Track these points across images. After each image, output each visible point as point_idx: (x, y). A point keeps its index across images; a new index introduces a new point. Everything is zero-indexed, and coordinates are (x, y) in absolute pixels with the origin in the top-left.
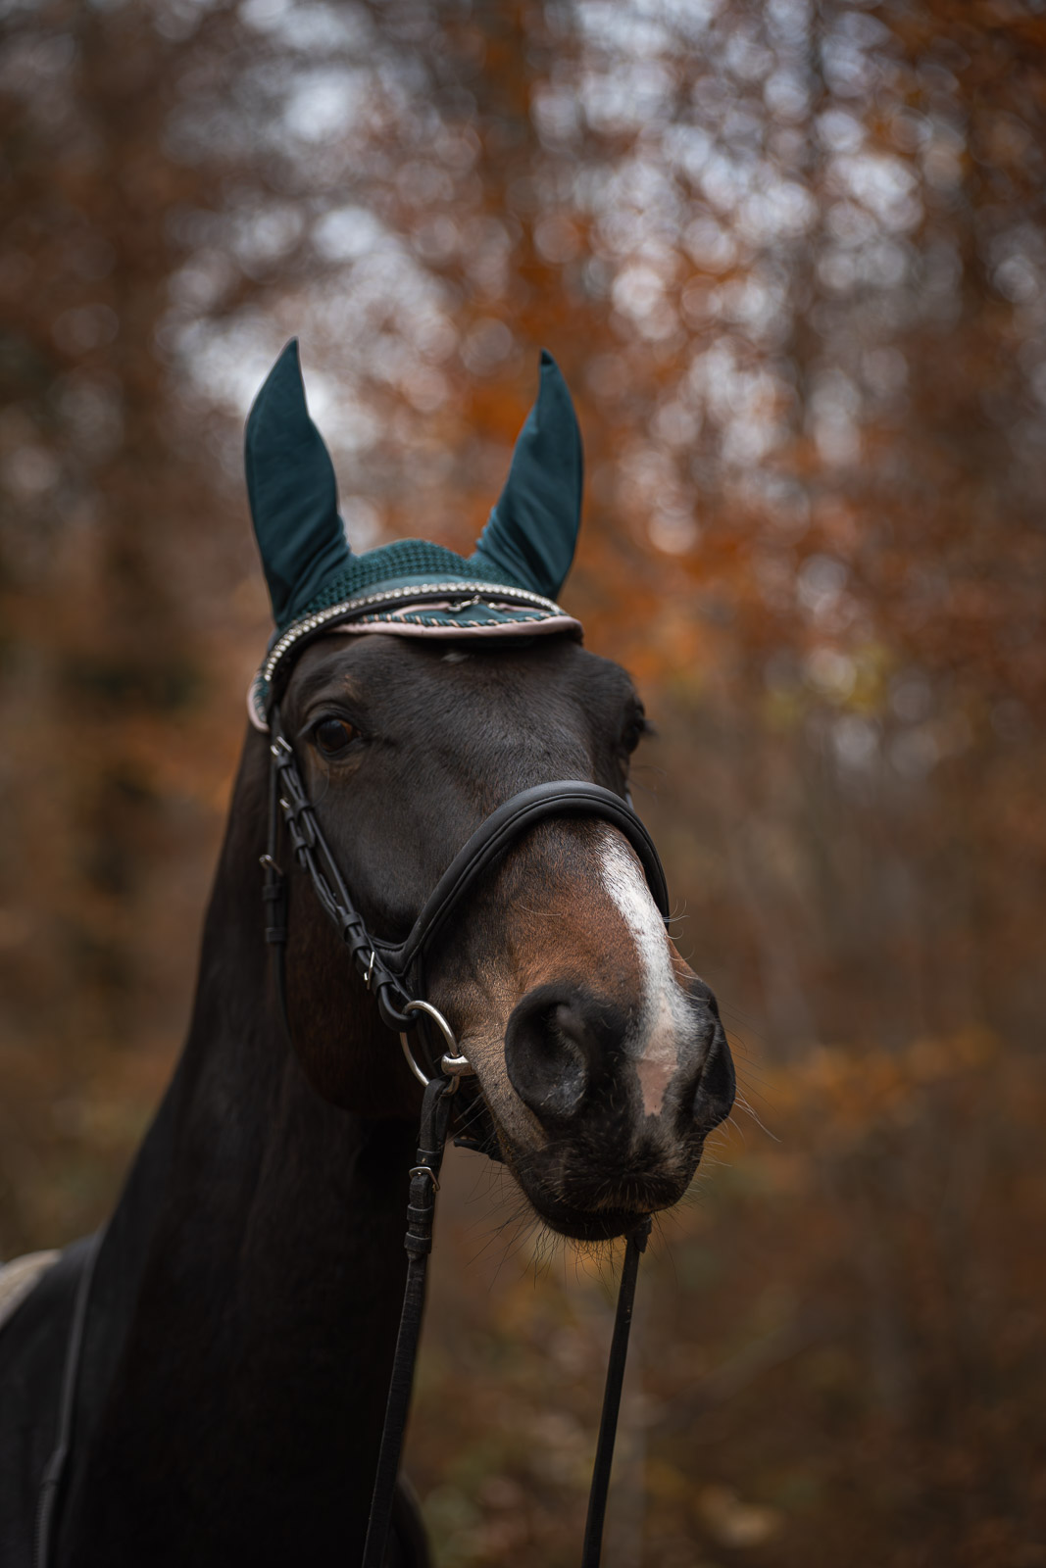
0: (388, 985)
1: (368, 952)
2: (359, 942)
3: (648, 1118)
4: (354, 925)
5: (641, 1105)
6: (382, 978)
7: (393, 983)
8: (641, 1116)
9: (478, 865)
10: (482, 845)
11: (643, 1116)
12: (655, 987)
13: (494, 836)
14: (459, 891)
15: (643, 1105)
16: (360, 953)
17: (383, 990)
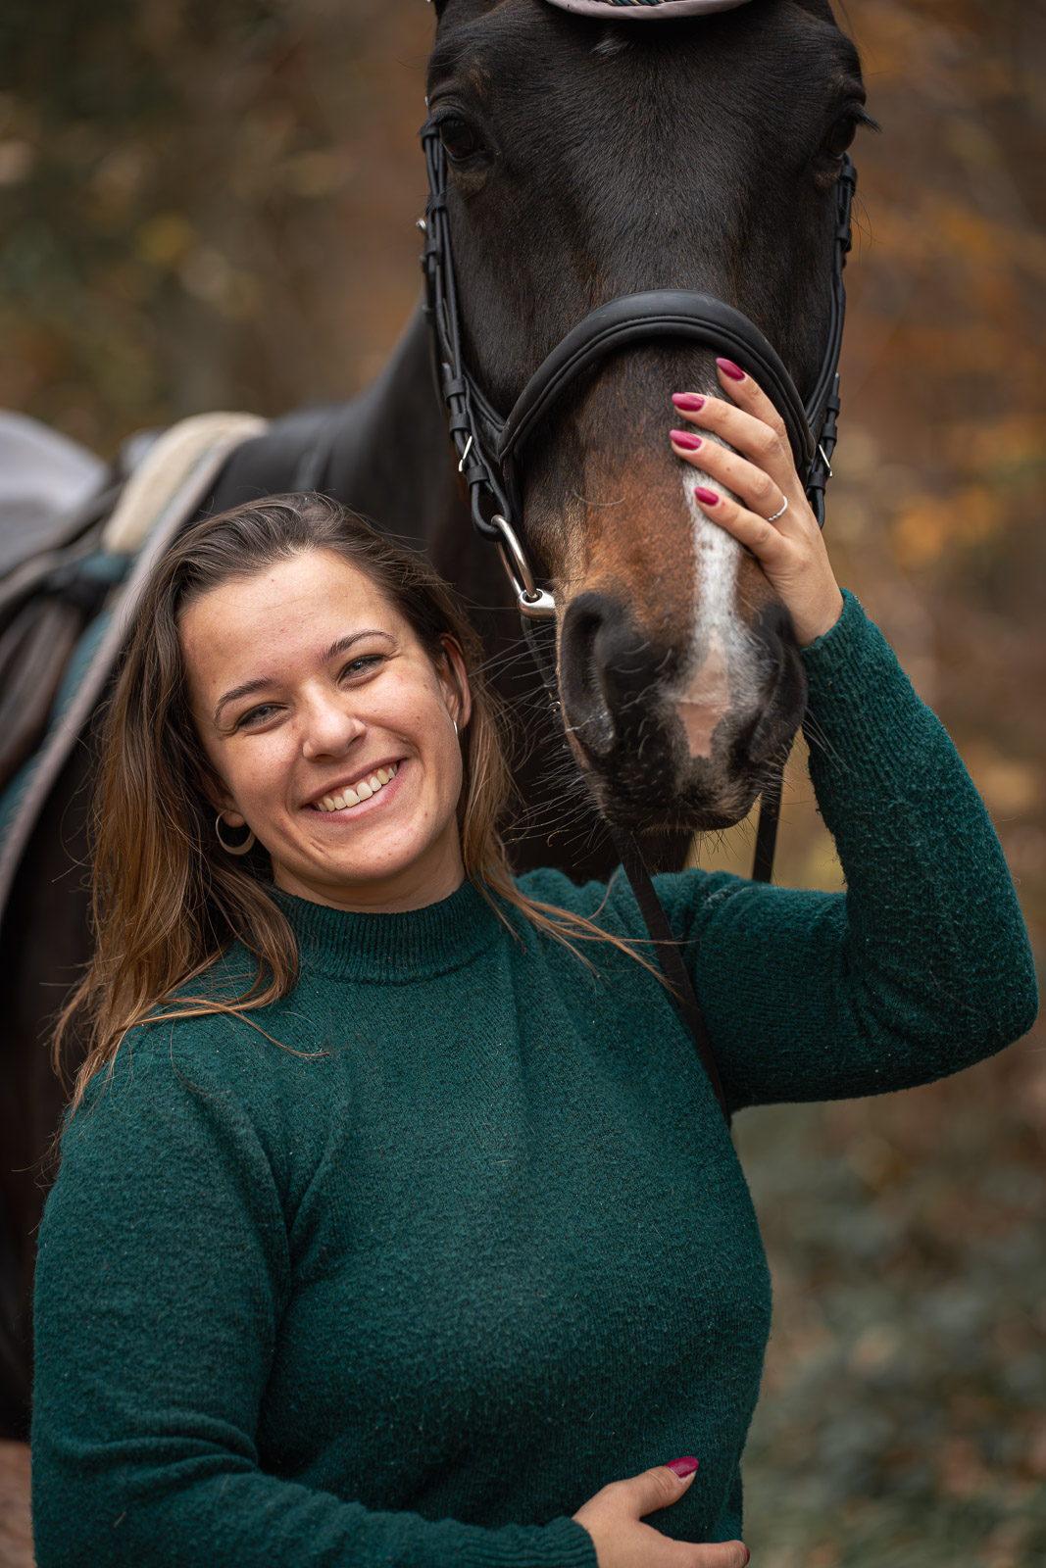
0: (482, 484)
1: (466, 434)
2: (458, 421)
3: (694, 760)
4: (457, 395)
5: (684, 745)
6: (476, 474)
7: (489, 481)
8: (685, 758)
9: (562, 381)
10: (568, 358)
11: (688, 758)
12: (706, 624)
13: (580, 351)
14: (544, 403)
15: (688, 746)
16: (458, 436)
17: (475, 489)
